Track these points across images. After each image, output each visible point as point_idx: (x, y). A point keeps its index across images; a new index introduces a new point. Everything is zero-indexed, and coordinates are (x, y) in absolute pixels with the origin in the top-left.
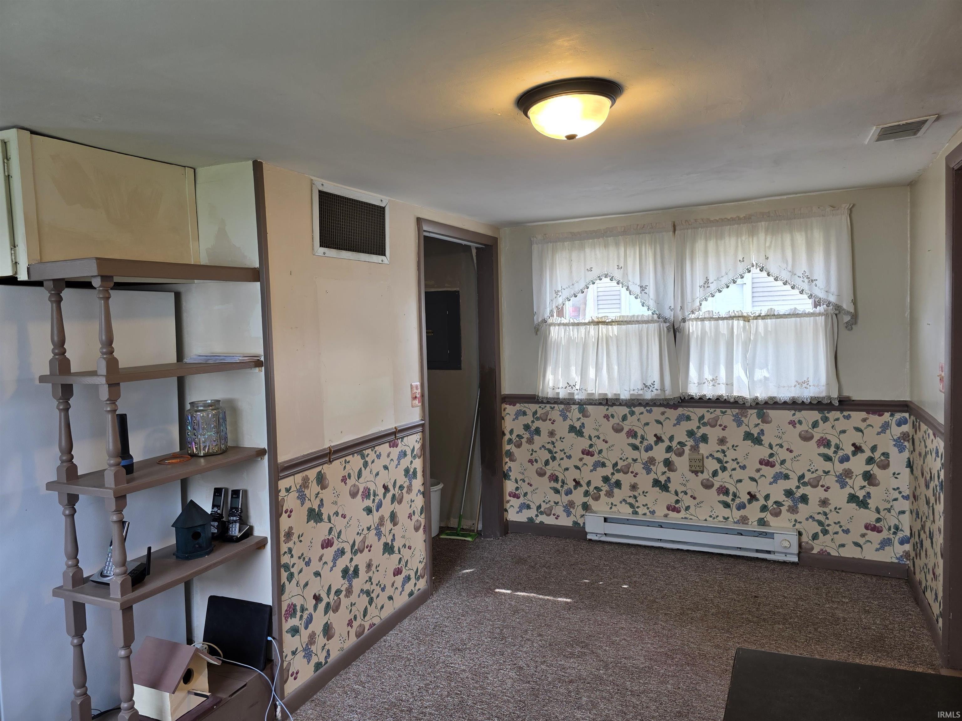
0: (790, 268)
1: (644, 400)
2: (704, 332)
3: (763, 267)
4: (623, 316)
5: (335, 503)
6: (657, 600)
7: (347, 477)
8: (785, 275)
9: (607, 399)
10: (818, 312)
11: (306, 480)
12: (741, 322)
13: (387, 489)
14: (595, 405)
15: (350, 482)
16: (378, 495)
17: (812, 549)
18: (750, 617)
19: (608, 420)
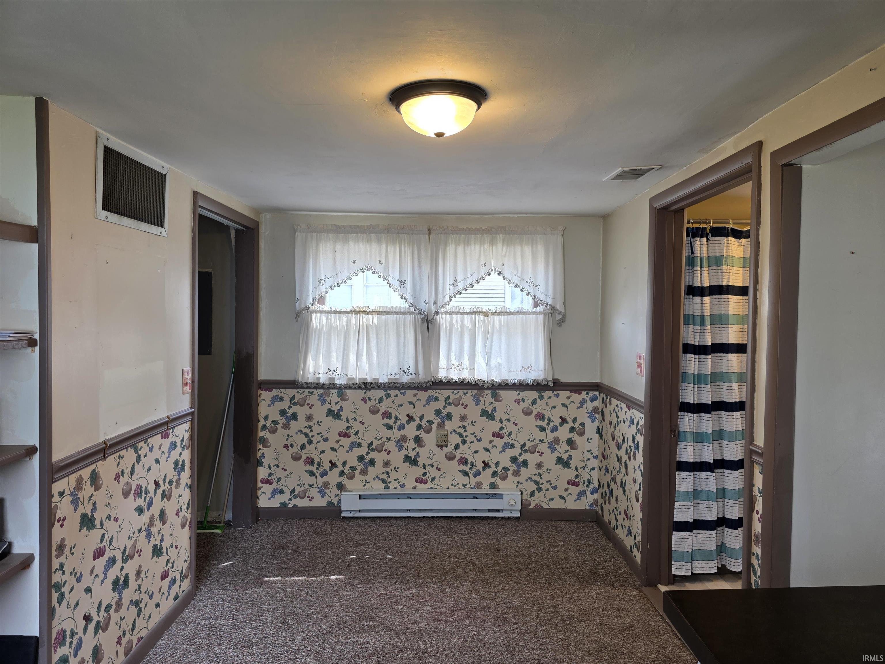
0: (519, 275)
1: (400, 383)
2: (451, 325)
3: (500, 272)
4: (383, 307)
5: (108, 505)
6: (422, 565)
7: (120, 474)
8: (516, 280)
9: (366, 383)
10: (538, 311)
11: (80, 480)
12: (482, 317)
13: (158, 485)
14: (355, 388)
15: (124, 480)
16: (149, 492)
17: (530, 504)
18: (500, 568)
19: (366, 403)
